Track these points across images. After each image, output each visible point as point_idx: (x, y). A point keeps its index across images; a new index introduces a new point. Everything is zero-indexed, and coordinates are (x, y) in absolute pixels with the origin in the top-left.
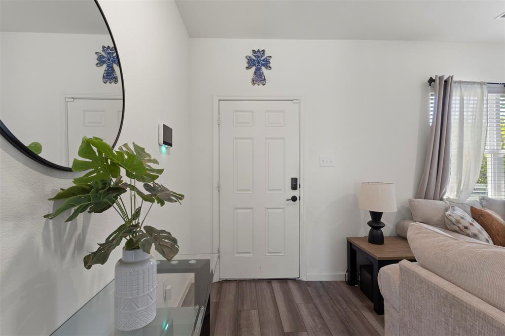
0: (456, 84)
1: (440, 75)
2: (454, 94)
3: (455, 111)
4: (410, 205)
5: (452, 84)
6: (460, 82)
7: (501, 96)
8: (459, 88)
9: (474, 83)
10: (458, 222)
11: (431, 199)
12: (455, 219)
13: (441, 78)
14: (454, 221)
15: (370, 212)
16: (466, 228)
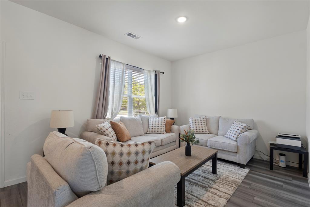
0: (113, 61)
1: (104, 55)
2: (111, 66)
3: (112, 74)
4: (87, 122)
5: (110, 61)
6: (114, 61)
7: (133, 72)
8: (113, 64)
9: (120, 63)
10: (101, 129)
11: (99, 119)
12: (100, 128)
13: (104, 56)
14: (99, 129)
15: (58, 129)
16: (104, 131)
